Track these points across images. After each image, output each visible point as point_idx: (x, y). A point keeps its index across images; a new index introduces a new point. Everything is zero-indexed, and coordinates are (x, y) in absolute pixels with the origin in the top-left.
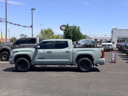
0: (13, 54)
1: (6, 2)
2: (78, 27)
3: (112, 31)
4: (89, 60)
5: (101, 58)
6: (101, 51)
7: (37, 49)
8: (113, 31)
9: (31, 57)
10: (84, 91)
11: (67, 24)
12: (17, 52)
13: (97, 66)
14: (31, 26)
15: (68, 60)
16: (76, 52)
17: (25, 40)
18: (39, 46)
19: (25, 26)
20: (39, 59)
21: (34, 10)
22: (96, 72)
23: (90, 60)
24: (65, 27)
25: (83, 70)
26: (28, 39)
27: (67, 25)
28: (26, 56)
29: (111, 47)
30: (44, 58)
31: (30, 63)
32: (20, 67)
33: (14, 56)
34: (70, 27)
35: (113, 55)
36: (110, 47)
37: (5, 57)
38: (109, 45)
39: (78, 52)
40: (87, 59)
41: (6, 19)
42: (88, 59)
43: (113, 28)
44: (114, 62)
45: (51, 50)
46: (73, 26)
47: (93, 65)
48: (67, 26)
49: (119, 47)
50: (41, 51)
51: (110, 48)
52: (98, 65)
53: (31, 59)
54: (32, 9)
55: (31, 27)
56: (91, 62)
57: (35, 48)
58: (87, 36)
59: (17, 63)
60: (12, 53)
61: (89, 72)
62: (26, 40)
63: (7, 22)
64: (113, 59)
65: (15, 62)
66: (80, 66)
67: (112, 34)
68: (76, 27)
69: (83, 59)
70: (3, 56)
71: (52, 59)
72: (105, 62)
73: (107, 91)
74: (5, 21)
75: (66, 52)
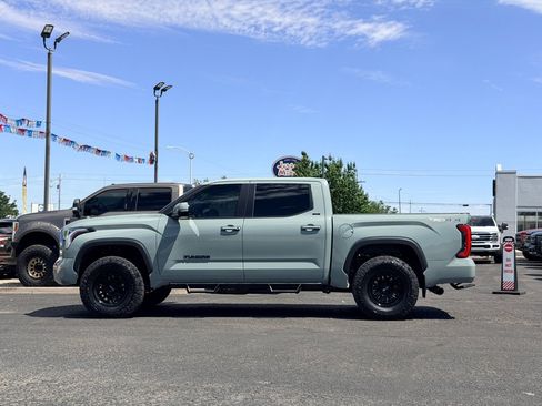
0: (74, 238)
1: (49, 54)
2: (349, 168)
3: (494, 181)
4: (406, 267)
5: (458, 256)
6: (458, 226)
7: (175, 217)
8: (497, 184)
9: (152, 253)
10: (388, 374)
11: (304, 154)
12: (91, 230)
13: (440, 292)
14: (152, 156)
15: (312, 266)
16: (348, 233)
17: (124, 195)
18: (185, 206)
19: (127, 158)
20: (183, 261)
21: (164, 90)
22: (437, 321)
23: (407, 265)
24: (292, 165)
25: (379, 308)
26: (136, 194)
27: (300, 157)
28: (130, 249)
29: (491, 245)
30: (205, 259)
31: (147, 281)
32: (100, 296)
33: (78, 249)
34: (317, 166)
35: (508, 260)
36: (487, 243)
37: (38, 268)
38: (486, 237)
39: (357, 230)
40: (397, 261)
41: (48, 123)
42: (401, 262)
43: (499, 169)
44: (514, 292)
45: (237, 222)
46: (328, 162)
47: (420, 290)
48: (304, 160)
49: (527, 245)
50: (192, 225)
51: (489, 247)
52: (446, 287)
53: (149, 262)
54: (157, 88)
55: (152, 163)
56: (412, 273)
57: (169, 215)
58: (388, 208)
59: (88, 278)
60: (68, 238)
61: (404, 319)
62: (128, 197)
63: (51, 138)
64: (509, 277)
65: (80, 274)
66: (365, 292)
67: (494, 195)
68: (341, 165)
69: (379, 260)
70: (31, 262)
71: (243, 261)
72: (473, 274)
73: (495, 377)
74: (45, 131)
75: (303, 230)
